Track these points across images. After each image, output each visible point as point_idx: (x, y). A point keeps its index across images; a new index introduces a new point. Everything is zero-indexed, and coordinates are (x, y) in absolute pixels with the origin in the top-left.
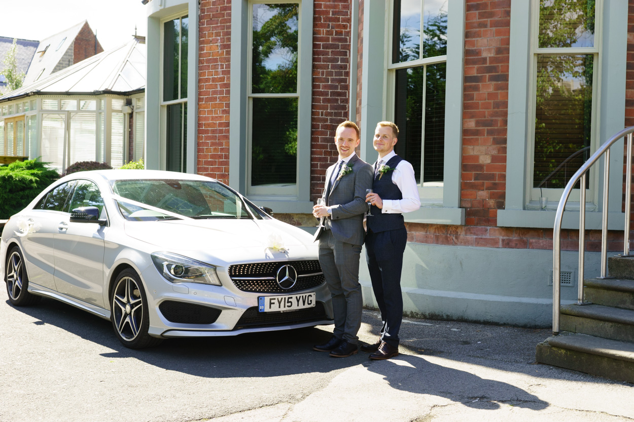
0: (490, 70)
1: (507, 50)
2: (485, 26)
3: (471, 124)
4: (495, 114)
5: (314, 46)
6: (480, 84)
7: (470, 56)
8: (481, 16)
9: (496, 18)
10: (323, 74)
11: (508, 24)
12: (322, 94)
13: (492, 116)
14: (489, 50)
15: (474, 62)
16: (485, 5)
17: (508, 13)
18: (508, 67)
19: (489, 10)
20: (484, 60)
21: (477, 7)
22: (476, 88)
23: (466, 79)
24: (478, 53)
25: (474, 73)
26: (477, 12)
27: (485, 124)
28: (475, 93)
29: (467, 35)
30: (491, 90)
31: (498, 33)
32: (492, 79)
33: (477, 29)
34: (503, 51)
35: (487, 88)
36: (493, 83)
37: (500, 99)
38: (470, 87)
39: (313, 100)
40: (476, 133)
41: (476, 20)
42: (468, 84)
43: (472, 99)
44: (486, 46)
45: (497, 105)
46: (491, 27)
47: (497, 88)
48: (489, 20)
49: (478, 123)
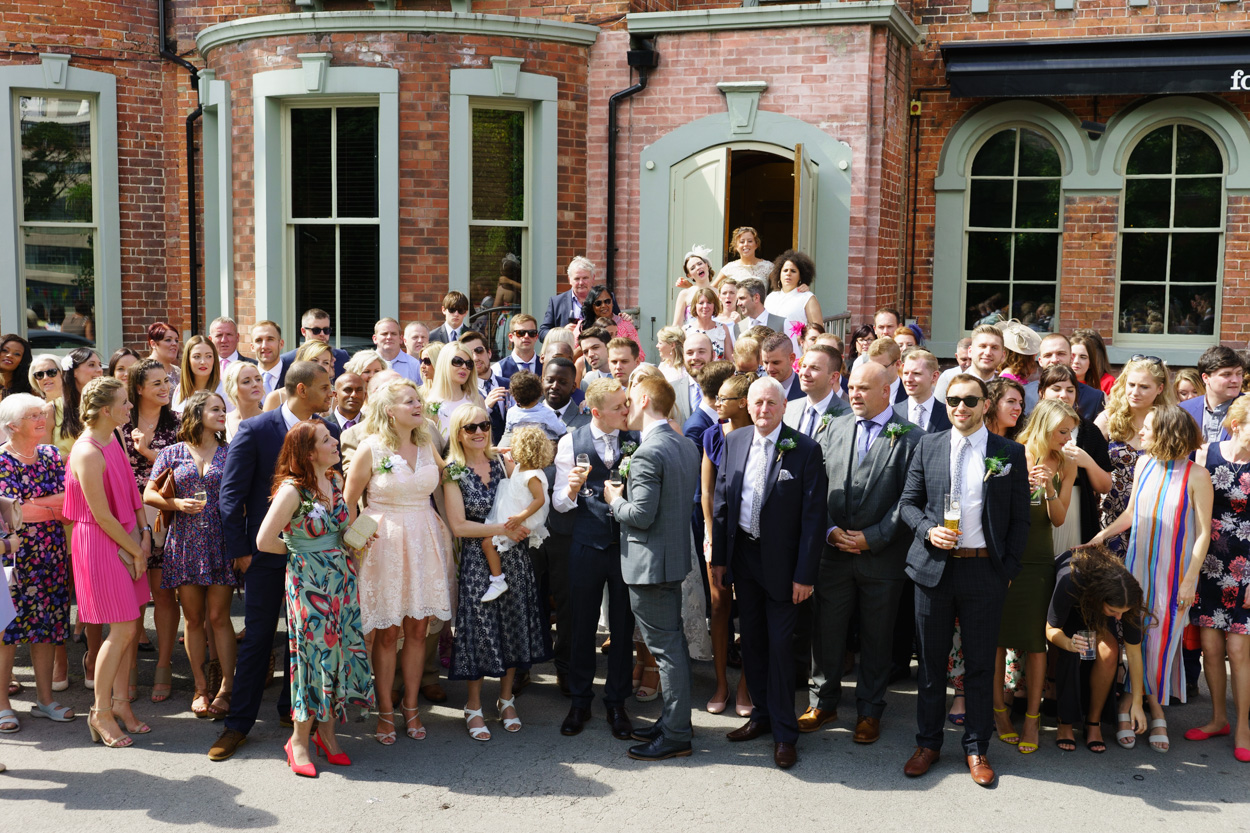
0: (427, 241)
1: (447, 223)
2: (421, 194)
3: (409, 298)
4: (436, 288)
5: (121, 162)
6: (418, 256)
7: (405, 225)
8: (417, 184)
9: (433, 189)
10: (132, 200)
11: (446, 195)
12: (132, 226)
13: (431, 290)
14: (427, 221)
15: (411, 233)
16: (421, 173)
17: (446, 184)
18: (447, 240)
19: (425, 178)
20: (421, 231)
21: (412, 174)
22: (414, 261)
23: (402, 250)
24: (414, 223)
25: (410, 243)
26: (412, 179)
27: (425, 298)
28: (412, 265)
29: (401, 203)
30: (430, 262)
31: (436, 204)
32: (430, 251)
33: (413, 198)
34: (442, 223)
35: (425, 260)
36: (432, 256)
37: (439, 272)
38: (407, 258)
39: (122, 234)
40: (414, 307)
41: (411, 188)
42: (404, 255)
43: (410, 271)
44: (424, 216)
45: (436, 279)
46: (428, 197)
47: (437, 261)
48: (426, 189)
49: (416, 297)
